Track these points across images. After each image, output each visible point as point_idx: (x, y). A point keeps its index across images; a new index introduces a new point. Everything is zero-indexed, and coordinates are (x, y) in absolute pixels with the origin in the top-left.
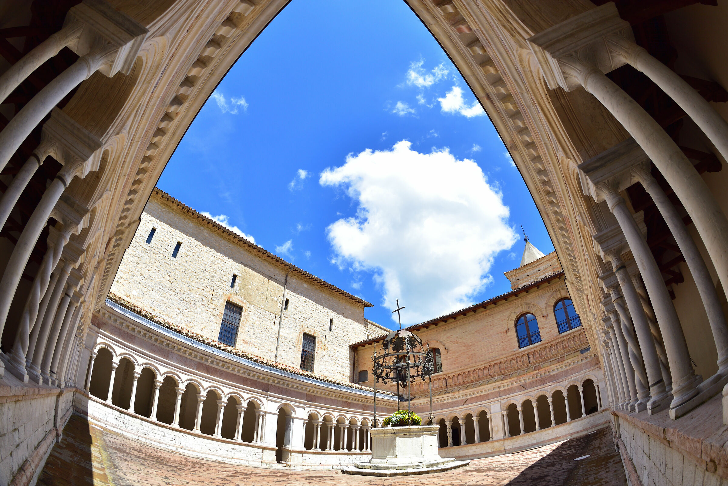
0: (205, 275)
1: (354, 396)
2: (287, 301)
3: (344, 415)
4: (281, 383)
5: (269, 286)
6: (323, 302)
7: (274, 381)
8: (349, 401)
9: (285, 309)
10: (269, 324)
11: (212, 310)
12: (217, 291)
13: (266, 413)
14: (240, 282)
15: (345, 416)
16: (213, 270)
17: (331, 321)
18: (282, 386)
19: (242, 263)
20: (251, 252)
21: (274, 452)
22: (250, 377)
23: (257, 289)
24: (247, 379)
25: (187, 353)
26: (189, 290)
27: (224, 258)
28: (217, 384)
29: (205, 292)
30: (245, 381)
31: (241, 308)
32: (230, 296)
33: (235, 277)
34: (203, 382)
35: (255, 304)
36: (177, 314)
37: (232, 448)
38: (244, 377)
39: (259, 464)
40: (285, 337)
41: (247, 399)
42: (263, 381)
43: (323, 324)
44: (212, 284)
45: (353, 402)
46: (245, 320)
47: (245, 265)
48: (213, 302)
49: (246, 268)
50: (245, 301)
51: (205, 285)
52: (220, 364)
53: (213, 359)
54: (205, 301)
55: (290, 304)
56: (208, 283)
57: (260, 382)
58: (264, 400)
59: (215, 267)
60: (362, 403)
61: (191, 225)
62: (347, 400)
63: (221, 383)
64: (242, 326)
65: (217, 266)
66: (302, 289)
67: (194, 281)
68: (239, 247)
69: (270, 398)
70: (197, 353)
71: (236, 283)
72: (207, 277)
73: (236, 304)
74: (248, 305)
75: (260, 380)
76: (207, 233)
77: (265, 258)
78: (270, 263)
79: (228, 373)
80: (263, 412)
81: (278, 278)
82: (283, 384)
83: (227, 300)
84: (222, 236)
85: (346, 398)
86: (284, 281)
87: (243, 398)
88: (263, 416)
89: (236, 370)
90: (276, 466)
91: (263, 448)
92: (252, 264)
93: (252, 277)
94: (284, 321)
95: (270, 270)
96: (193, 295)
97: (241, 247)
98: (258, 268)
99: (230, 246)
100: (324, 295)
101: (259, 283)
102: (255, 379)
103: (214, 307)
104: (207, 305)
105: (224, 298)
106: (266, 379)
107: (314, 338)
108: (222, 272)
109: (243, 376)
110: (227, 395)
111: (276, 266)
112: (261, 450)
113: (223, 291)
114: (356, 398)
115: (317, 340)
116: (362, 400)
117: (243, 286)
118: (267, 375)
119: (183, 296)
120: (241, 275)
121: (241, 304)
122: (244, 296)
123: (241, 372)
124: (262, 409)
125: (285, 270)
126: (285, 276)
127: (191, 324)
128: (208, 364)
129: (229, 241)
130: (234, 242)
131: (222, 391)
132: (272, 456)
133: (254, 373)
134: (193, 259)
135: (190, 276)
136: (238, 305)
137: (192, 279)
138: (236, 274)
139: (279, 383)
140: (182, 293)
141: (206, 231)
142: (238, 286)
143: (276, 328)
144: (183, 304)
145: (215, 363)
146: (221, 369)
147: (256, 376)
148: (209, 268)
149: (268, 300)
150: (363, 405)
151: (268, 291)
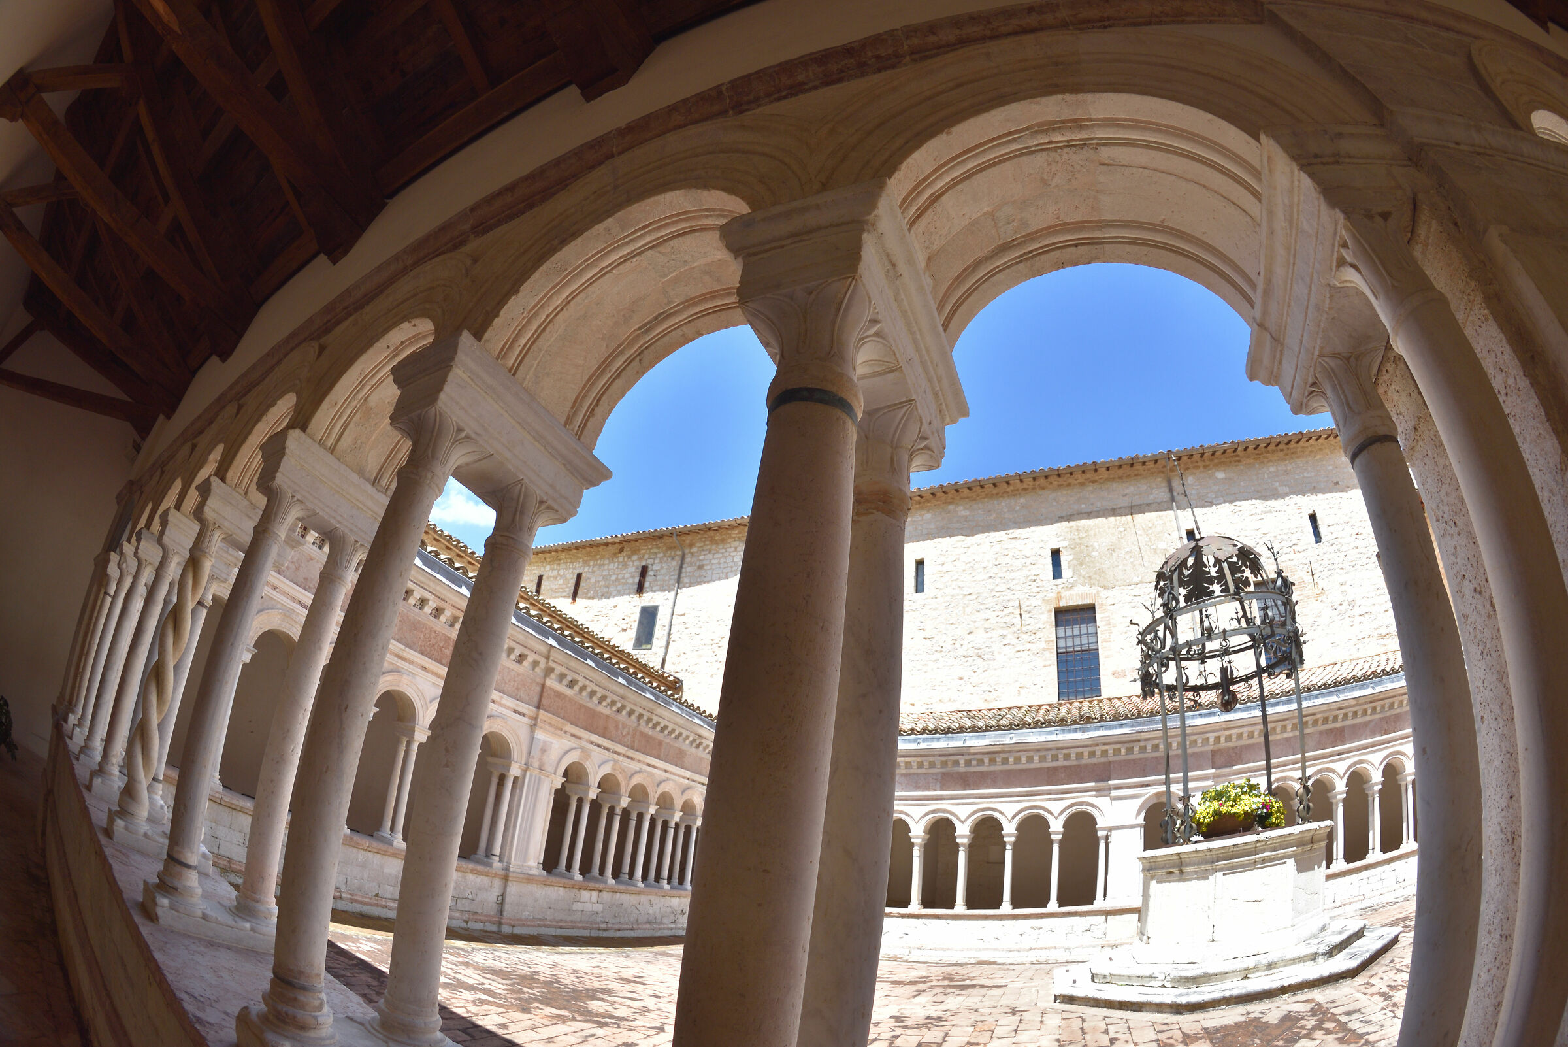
0: (991, 587)
1: (1347, 707)
2: (1191, 533)
3: (1328, 770)
4: (1136, 749)
5: (1138, 526)
6: (1277, 484)
7: (1117, 752)
8: (1338, 725)
11: (1028, 646)
12: (1028, 603)
13: (1110, 829)
14: (1071, 558)
15: (1333, 771)
16: (1005, 569)
17: (1313, 518)
18: (1142, 756)
19: (1061, 519)
20: (1069, 485)
22: (1061, 763)
23: (1112, 549)
24: (1055, 769)
25: (915, 765)
26: (970, 633)
27: (1017, 532)
28: (988, 803)
29: (1003, 620)
30: (1051, 776)
31: (1091, 608)
32: (1058, 598)
33: (1056, 554)
34: (958, 809)
35: (1120, 583)
36: (960, 688)
37: (1032, 928)
38: (1048, 768)
41: (1062, 813)
42: (1094, 760)
43: (1294, 537)
44: (1012, 597)
45: (1348, 722)
46: (1107, 628)
47: (1069, 518)
48: (1025, 629)
49: (1072, 523)
50: (1094, 590)
51: (1000, 607)
52: (986, 761)
53: (968, 757)
54: (1010, 636)
56: (1005, 598)
57: (1086, 766)
58: (1102, 802)
59: (1007, 560)
60: (1377, 716)
61: (928, 516)
62: (1331, 726)
63: (997, 797)
64: (1105, 644)
65: (1010, 556)
66: (1216, 488)
67: (974, 611)
68: (1040, 492)
69: (1115, 793)
70: (931, 759)
71: (1064, 564)
72: (997, 589)
73: (1078, 606)
74: (1104, 593)
75: (1086, 760)
76: (965, 509)
77: (1106, 476)
78: (1120, 478)
79: (1009, 771)
80: (1103, 829)
81: (1151, 497)
82: (1143, 749)
83: (1055, 608)
84: (997, 494)
85: (1326, 720)
86: (1167, 496)
87: (1051, 813)
88: (1107, 837)
89: (1024, 760)
91: (1108, 913)
92: (1083, 506)
93: (1092, 533)
95: (1127, 491)
96: (980, 638)
97: (1043, 488)
98: (1099, 504)
99: (1022, 500)
100: (1272, 469)
101: (1112, 534)
102: (1073, 761)
103: (1031, 638)
104: (1015, 641)
105: (1048, 608)
106: (1098, 753)
108: (1026, 560)
109: (1044, 765)
110: (1013, 817)
111: (1136, 475)
112: (1104, 917)
113: (1039, 596)
114: (1354, 709)
116: (1374, 709)
117: (1081, 561)
118: (1097, 745)
119: (961, 651)
120: (1065, 544)
121: (1087, 601)
122: (1090, 580)
123: (1036, 759)
124: (1101, 824)
125: (1160, 472)
126: (1164, 484)
127: (994, 694)
128: (962, 769)
129: (1015, 493)
130: (1025, 489)
131: (1002, 813)
132: (1128, 926)
133: (1065, 751)
134: (957, 572)
135: (964, 607)
136: (1084, 605)
137: (968, 610)
138: (1055, 547)
139: (1130, 751)
140: (958, 645)
141: (961, 508)
142: (1069, 567)
144: (968, 664)
145: (974, 763)
146: (992, 768)
147: (1073, 756)
148: (995, 570)
149: (1146, 558)
150: (1381, 719)
151: (1140, 538)
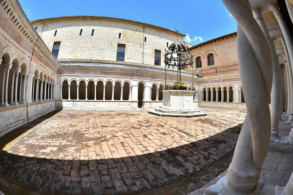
0: (106, 37)
2: (146, 38)
4: (138, 72)
6: (163, 36)
7: (135, 72)
9: (145, 41)
10: (138, 49)
11: (112, 50)
12: (113, 41)
16: (110, 34)
17: (167, 43)
21: (137, 103)
22: (124, 72)
23: (131, 36)
26: (101, 45)
27: (114, 28)
28: (110, 78)
29: (108, 44)
30: (122, 74)
31: (125, 45)
32: (119, 42)
33: (120, 34)
34: (104, 79)
35: (131, 42)
37: (119, 104)
39: (130, 109)
40: (146, 53)
41: (124, 81)
42: (130, 73)
43: (164, 45)
46: (127, 49)
48: (112, 46)
49: (124, 30)
50: (126, 42)
51: (107, 41)
55: (147, 39)
56: (109, 40)
58: (131, 81)
63: (112, 77)
64: (126, 52)
65: (111, 32)
68: (120, 23)
69: (134, 79)
71: (121, 36)
72: (108, 38)
74: (128, 43)
76: (105, 22)
77: (133, 23)
78: (136, 25)
79: (114, 72)
81: (140, 30)
83: (118, 44)
84: (112, 21)
86: (143, 31)
87: (122, 81)
88: (131, 87)
89: (117, 70)
90: (138, 109)
91: (132, 102)
92: (127, 27)
93: (128, 32)
94: (145, 47)
95: (136, 27)
96: (103, 46)
98: (130, 28)
99: (116, 23)
100: (163, 33)
101: (131, 33)
102: (127, 72)
103: (113, 48)
104: (109, 48)
106: (131, 71)
107: (160, 51)
108: (114, 34)
111: (138, 25)
113: (115, 41)
115: (161, 52)
117: (124, 36)
120: (122, 32)
122: (125, 40)
123: (120, 71)
124: (131, 85)
125: (143, 26)
126: (143, 28)
128: (105, 71)
131: (112, 80)
132: (136, 104)
133: (125, 70)
134: (100, 33)
135: (100, 40)
136: (123, 44)
143: (142, 50)
145: (108, 70)
146: (111, 71)
149: (136, 39)
151: (136, 36)
